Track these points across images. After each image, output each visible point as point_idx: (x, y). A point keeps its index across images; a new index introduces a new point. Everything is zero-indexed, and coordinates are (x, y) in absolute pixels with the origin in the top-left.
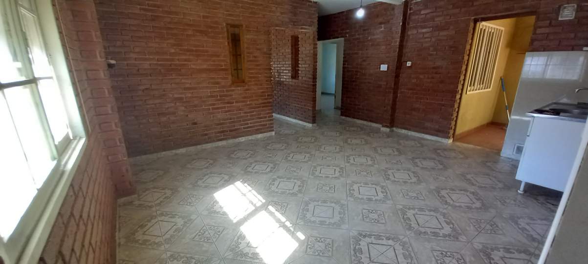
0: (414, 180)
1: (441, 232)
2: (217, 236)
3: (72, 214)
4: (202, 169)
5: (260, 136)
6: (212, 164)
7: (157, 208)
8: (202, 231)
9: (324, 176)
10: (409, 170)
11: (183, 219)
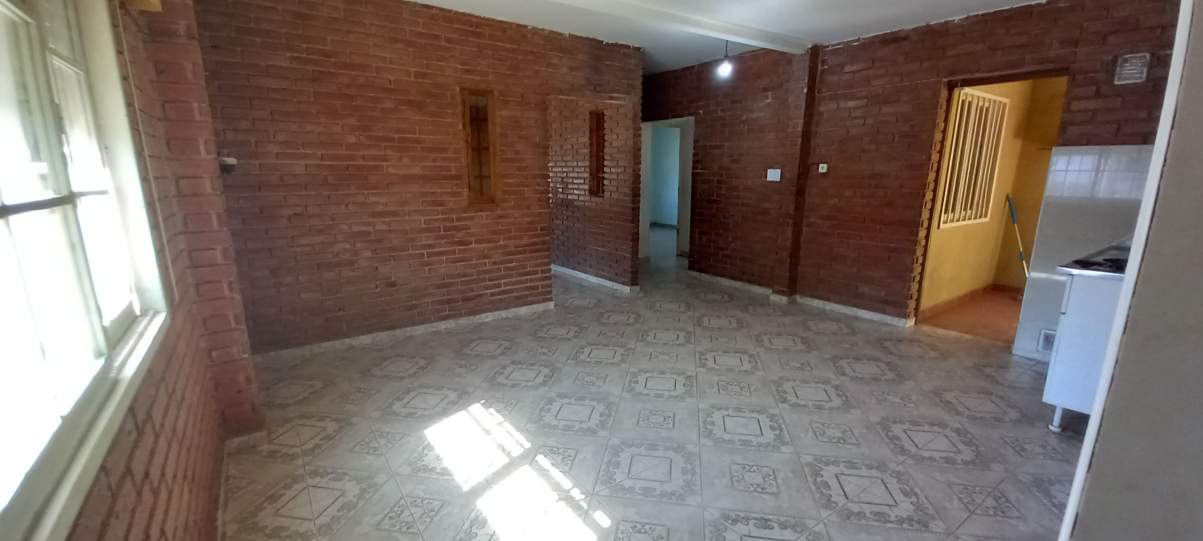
0: (837, 402)
1: (893, 514)
2: (428, 520)
3: (128, 471)
4: (402, 378)
5: (523, 311)
6: (422, 368)
7: (307, 459)
8: (396, 509)
9: (652, 393)
10: (827, 382)
11: (359, 483)
